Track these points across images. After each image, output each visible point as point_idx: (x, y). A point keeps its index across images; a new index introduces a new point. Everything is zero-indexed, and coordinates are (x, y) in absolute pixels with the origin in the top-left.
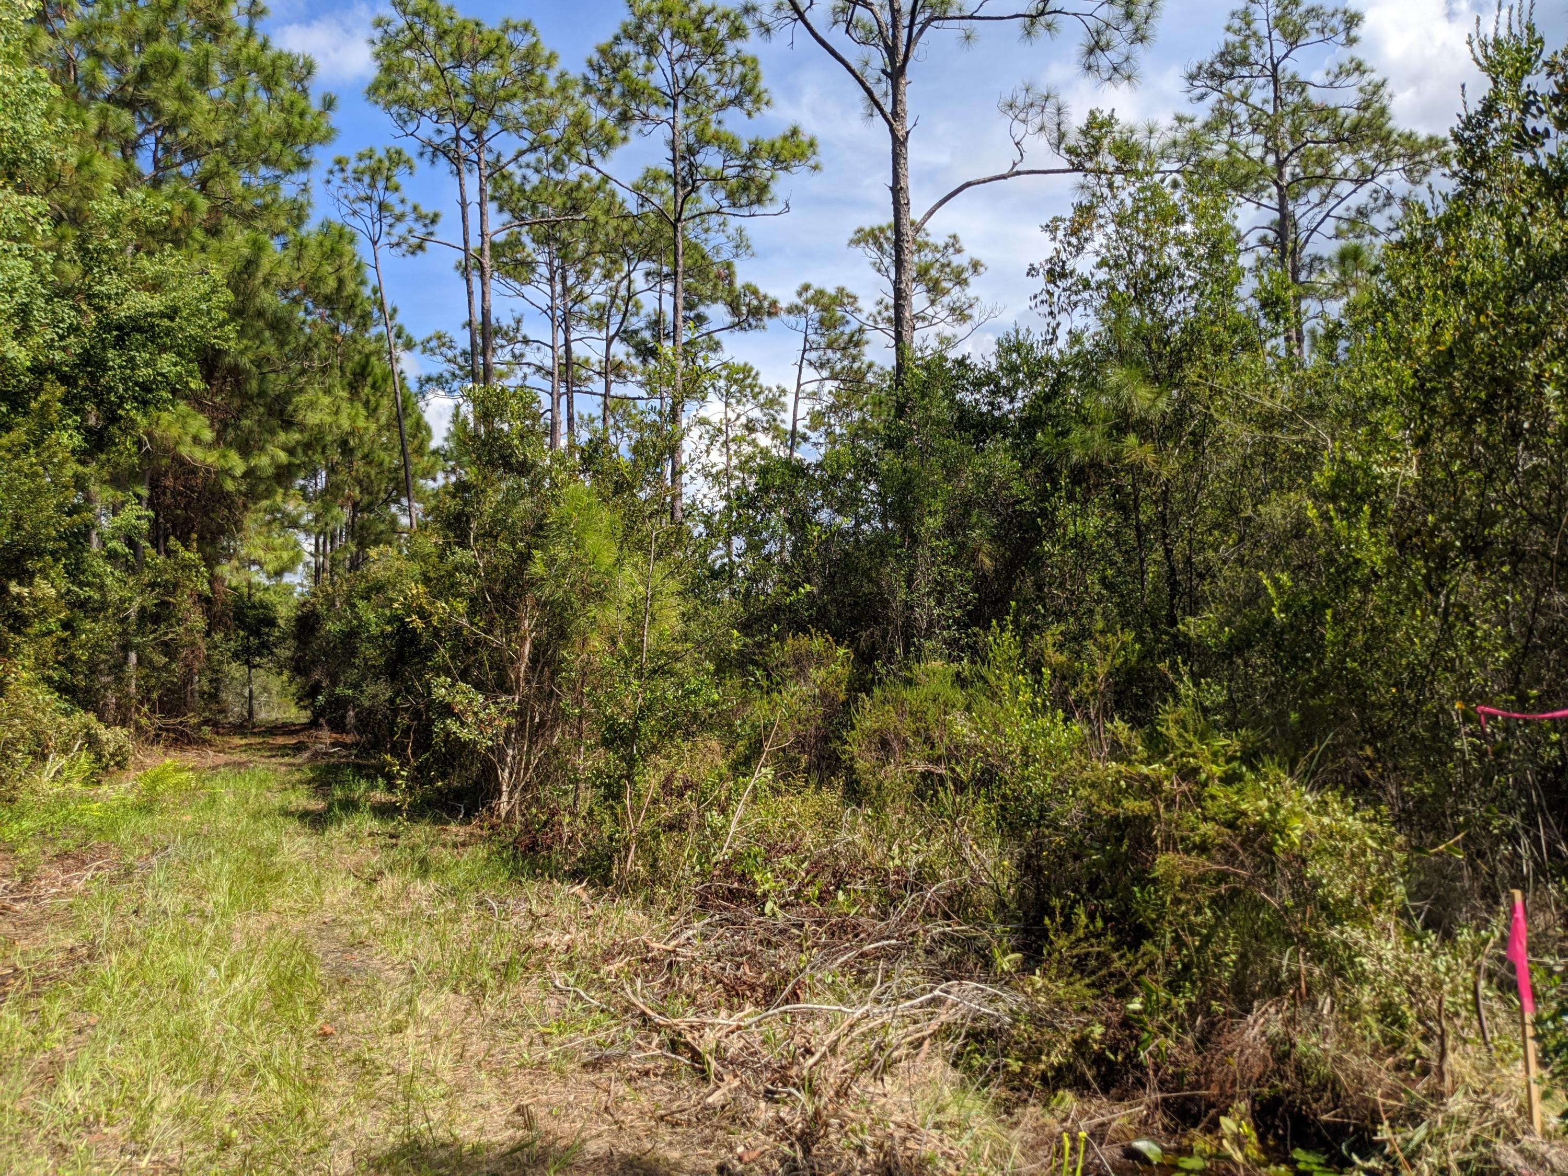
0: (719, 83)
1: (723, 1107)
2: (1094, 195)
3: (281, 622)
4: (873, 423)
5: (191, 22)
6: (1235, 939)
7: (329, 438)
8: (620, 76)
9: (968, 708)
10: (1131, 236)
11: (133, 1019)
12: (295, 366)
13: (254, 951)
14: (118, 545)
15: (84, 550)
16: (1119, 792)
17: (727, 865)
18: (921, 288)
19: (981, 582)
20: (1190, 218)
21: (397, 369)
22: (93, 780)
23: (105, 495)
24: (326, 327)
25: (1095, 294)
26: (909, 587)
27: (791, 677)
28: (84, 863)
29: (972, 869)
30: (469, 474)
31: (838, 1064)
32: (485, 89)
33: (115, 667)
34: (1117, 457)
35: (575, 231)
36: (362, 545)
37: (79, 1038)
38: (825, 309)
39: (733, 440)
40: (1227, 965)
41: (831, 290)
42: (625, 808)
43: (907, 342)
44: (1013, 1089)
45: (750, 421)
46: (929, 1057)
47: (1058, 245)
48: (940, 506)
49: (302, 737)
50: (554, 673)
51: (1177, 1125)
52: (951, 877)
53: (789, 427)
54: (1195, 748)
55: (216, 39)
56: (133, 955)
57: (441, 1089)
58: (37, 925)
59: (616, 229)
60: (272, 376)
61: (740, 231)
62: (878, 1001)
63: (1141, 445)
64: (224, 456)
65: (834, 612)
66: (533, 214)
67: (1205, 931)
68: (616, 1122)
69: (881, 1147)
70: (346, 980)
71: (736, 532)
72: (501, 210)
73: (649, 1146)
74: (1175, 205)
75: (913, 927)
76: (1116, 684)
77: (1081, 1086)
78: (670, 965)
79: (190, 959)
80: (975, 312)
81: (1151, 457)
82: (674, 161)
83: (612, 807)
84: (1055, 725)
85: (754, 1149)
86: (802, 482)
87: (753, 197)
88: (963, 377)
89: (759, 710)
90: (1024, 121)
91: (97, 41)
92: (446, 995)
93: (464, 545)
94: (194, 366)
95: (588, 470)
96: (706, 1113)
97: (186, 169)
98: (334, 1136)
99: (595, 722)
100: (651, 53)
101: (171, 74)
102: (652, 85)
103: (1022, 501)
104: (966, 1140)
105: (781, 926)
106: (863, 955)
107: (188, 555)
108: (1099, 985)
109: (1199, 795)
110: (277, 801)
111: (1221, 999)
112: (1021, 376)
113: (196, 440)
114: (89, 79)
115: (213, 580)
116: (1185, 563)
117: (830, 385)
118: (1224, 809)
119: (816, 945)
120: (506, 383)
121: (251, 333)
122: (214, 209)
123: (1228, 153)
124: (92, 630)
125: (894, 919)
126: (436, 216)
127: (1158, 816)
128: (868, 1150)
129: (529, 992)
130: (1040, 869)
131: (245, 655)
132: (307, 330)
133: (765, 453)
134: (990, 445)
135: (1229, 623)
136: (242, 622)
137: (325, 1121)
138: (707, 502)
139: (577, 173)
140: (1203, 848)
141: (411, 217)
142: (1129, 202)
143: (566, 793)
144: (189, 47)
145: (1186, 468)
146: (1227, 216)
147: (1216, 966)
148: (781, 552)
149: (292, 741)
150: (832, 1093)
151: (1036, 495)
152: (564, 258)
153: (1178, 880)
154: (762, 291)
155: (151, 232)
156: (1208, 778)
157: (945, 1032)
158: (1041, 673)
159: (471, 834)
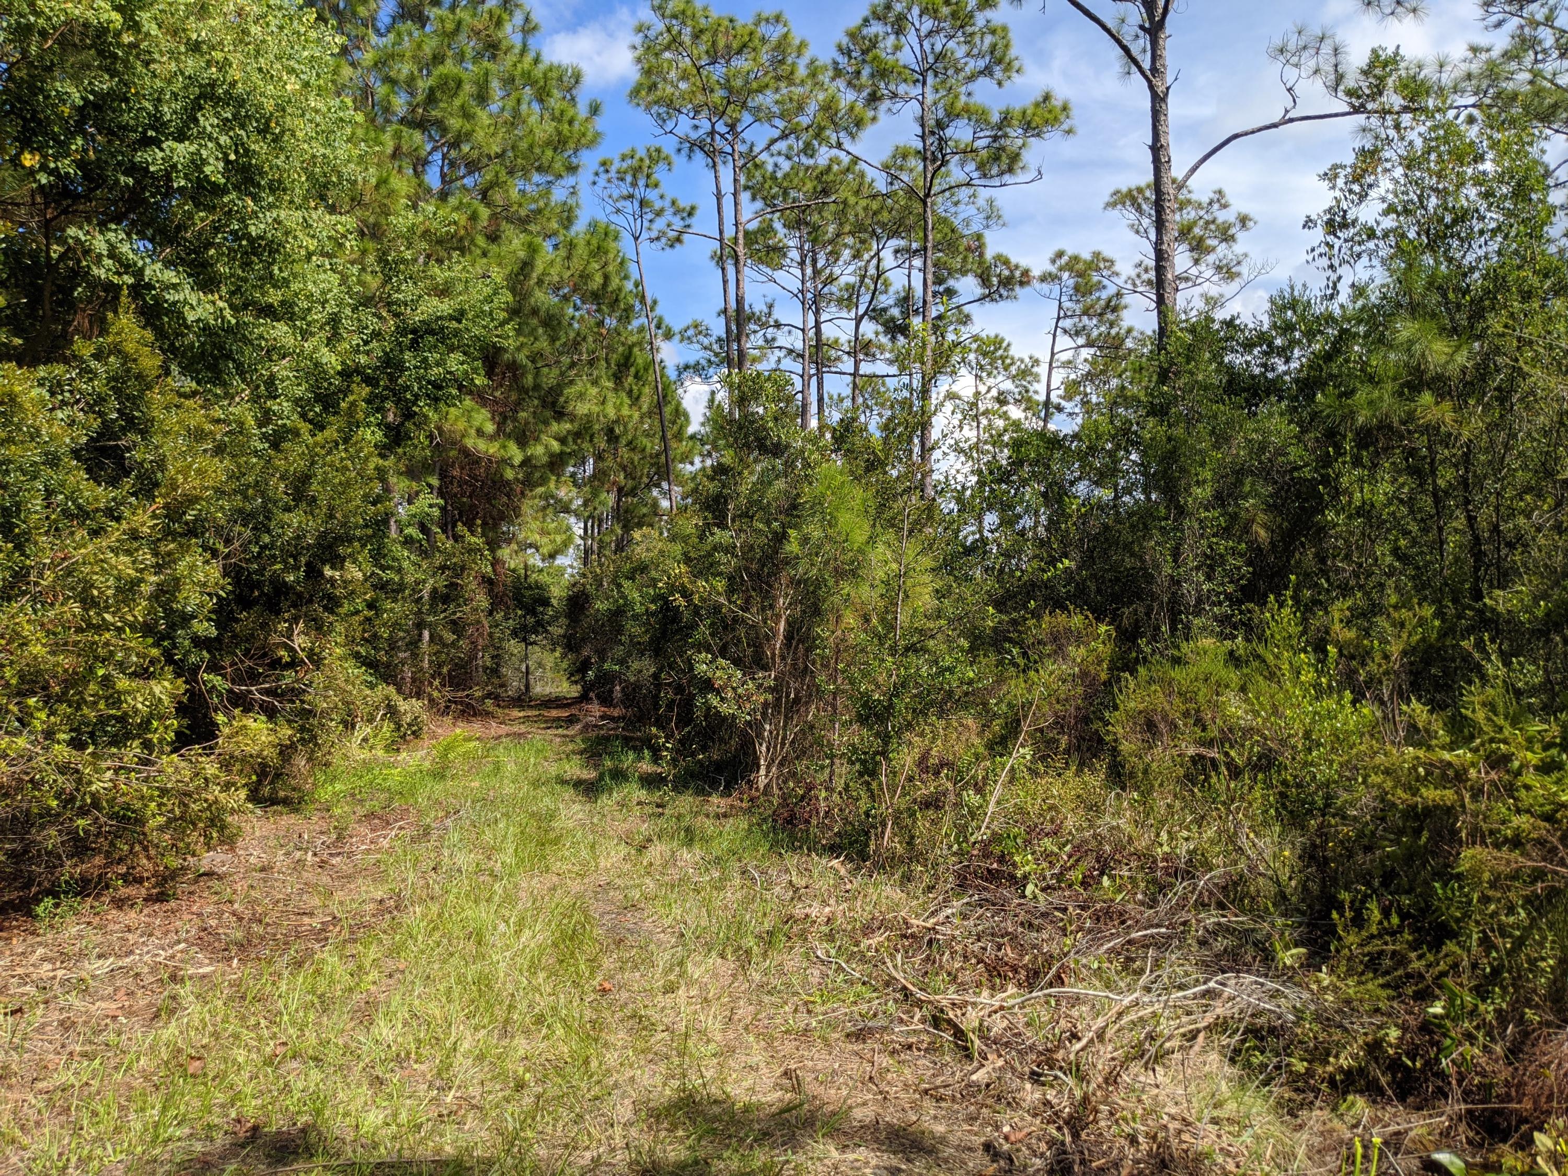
0: (968, 55)
1: (988, 1085)
2: (1377, 138)
3: (554, 602)
4: (1133, 390)
5: (472, 44)
6: (1553, 942)
7: (597, 427)
8: (869, 57)
9: (1243, 689)
10: (1423, 179)
11: (436, 966)
12: (565, 360)
13: (539, 910)
14: (412, 531)
15: (385, 536)
16: (1417, 780)
17: (986, 845)
18: (1184, 247)
19: (1256, 554)
20: (1490, 155)
21: (658, 358)
22: (393, 747)
23: (402, 485)
24: (593, 321)
25: (1381, 244)
26: (1175, 561)
27: (1049, 655)
28: (388, 823)
29: (1248, 857)
30: (728, 457)
31: (1107, 1051)
32: (738, 83)
33: (411, 643)
34: (1410, 417)
35: (825, 214)
36: (627, 528)
37: (391, 982)
38: (1080, 275)
39: (983, 414)
40: (1543, 970)
41: (1086, 255)
42: (880, 784)
43: (1170, 305)
44: (1297, 1090)
45: (1001, 393)
46: (1204, 1051)
47: (1338, 193)
48: (1208, 475)
49: (574, 711)
50: (809, 650)
51: (1483, 1139)
52: (1225, 866)
53: (1042, 398)
54: (1506, 733)
55: (494, 57)
56: (435, 908)
57: (712, 1047)
58: (350, 877)
59: (866, 209)
60: (546, 370)
61: (991, 202)
62: (1148, 990)
63: (1437, 403)
64: (504, 447)
65: (1093, 588)
66: (785, 200)
67: (1518, 933)
68: (881, 1093)
69: (1154, 1138)
70: (621, 940)
71: (990, 508)
72: (754, 198)
73: (914, 1118)
74: (1472, 143)
75: (1184, 916)
76: (1412, 664)
77: (1373, 1091)
78: (930, 942)
79: (482, 914)
80: (1244, 269)
81: (1449, 417)
82: (923, 137)
83: (868, 784)
84: (1343, 707)
85: (1020, 1130)
86: (1057, 455)
87: (1004, 167)
88: (1232, 338)
89: (1016, 689)
90: (1296, 66)
91: (391, 68)
92: (714, 960)
93: (722, 526)
94: (478, 363)
95: (839, 449)
96: (970, 1090)
97: (468, 181)
98: (616, 1085)
99: (850, 698)
100: (899, 31)
101: (456, 94)
102: (901, 63)
103: (1301, 467)
104: (1247, 1137)
105: (1043, 909)
106: (1129, 942)
107: (473, 539)
108: (1395, 986)
109: (1512, 785)
110: (554, 770)
111: (1537, 1006)
112: (1297, 335)
113: (480, 433)
114: (385, 104)
115: (496, 563)
116: (1491, 532)
117: (1086, 353)
118: (1541, 800)
119: (1080, 929)
120: (760, 367)
121: (526, 330)
122: (494, 217)
123: (1531, 82)
124: (392, 610)
125: (1163, 907)
126: (693, 208)
127: (1463, 806)
128: (1141, 1139)
129: (793, 961)
130: (1326, 860)
131: (522, 633)
132: (576, 325)
133: (1017, 425)
134: (1263, 409)
135: (1545, 596)
136: (520, 602)
137: (608, 1070)
138: (960, 478)
139: (827, 156)
140: (1516, 842)
141: (669, 211)
142: (1419, 143)
143: (823, 767)
144: (470, 67)
145: (1492, 427)
146: (1534, 151)
147: (1531, 971)
148: (1036, 527)
149: (565, 714)
150: (1100, 1080)
151: (1317, 460)
152: (814, 241)
153: (1486, 876)
154: (1014, 261)
155: (440, 242)
156: (1522, 766)
157: (1221, 1026)
158: (1325, 652)
159: (732, 806)
